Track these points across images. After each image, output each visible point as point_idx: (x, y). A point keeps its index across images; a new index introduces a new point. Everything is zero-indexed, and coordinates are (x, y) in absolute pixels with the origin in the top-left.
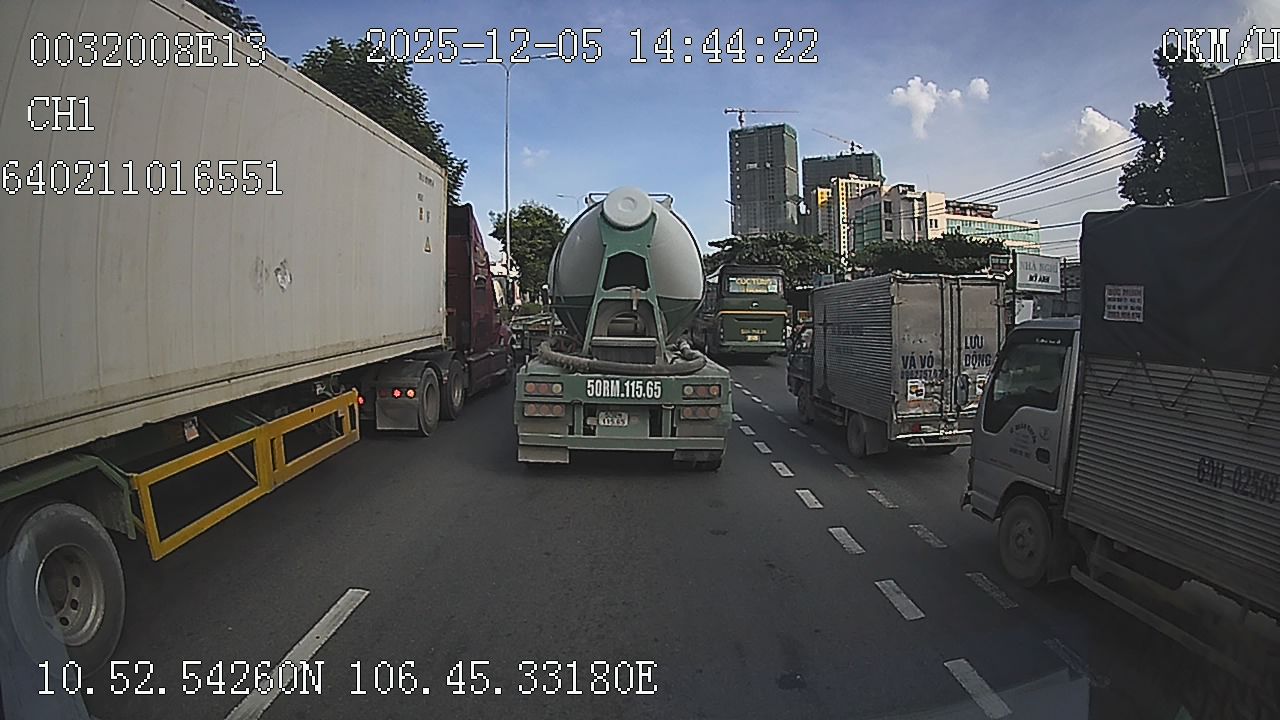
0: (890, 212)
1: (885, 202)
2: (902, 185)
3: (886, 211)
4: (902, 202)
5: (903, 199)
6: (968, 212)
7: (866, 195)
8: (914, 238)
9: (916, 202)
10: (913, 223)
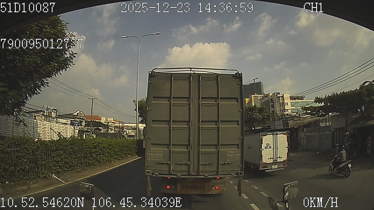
0: (273, 102)
1: (271, 99)
2: (276, 93)
3: (271, 102)
4: (276, 98)
6: (296, 99)
7: (264, 98)
8: (281, 109)
9: (281, 98)
10: (280, 104)
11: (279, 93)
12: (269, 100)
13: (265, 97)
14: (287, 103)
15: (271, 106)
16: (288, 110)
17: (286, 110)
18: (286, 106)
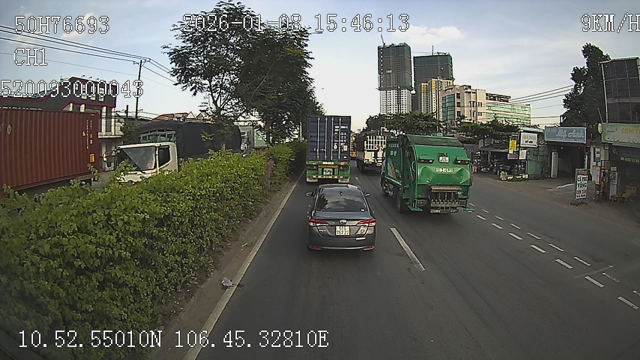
0: (459, 98)
1: (457, 94)
2: (465, 86)
3: (457, 98)
4: (465, 93)
5: (466, 92)
6: (497, 100)
7: (447, 90)
8: (471, 111)
9: (472, 94)
10: (471, 103)
11: (470, 87)
12: (454, 94)
13: (449, 89)
14: (481, 103)
15: (456, 103)
16: (481, 113)
17: (479, 112)
18: (478, 108)
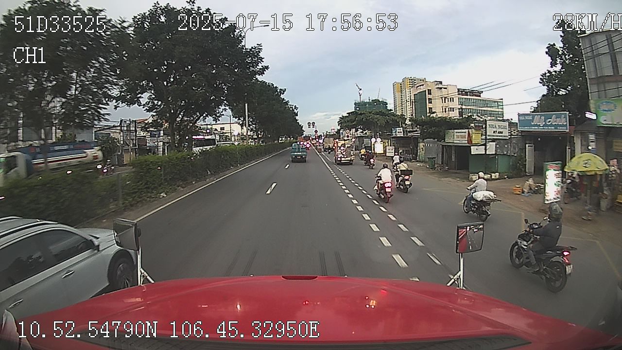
0: (431, 94)
1: (428, 90)
2: (437, 82)
5: (437, 88)
6: (468, 94)
8: (442, 107)
9: (443, 89)
10: (442, 99)
11: (441, 83)
12: (425, 91)
13: (420, 86)
14: (453, 98)
15: (427, 99)
16: (453, 108)
17: (451, 108)
18: (450, 104)
